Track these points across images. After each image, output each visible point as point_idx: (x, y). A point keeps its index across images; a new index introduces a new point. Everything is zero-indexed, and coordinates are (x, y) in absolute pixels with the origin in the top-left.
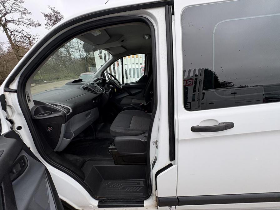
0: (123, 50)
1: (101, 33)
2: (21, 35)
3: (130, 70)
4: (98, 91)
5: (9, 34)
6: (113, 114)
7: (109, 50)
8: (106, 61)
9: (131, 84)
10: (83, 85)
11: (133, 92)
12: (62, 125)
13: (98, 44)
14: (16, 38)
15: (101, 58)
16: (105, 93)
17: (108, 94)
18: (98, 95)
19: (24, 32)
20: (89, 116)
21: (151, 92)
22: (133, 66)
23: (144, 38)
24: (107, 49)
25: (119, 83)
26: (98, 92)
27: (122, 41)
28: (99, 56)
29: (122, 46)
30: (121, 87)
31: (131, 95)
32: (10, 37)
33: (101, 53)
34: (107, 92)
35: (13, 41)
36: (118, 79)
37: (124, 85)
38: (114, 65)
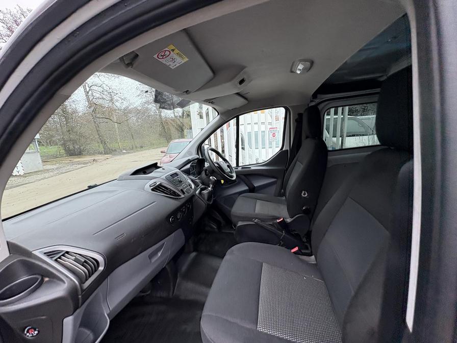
0: (240, 102)
1: (187, 60)
2: (100, 89)
3: (249, 134)
4: (185, 190)
5: (88, 89)
6: (215, 227)
7: (212, 103)
8: (208, 123)
9: (253, 168)
10: (152, 182)
11: (257, 183)
12: (65, 320)
13: (187, 92)
14: (94, 94)
15: (201, 117)
16: (200, 193)
17: (206, 197)
18: (183, 201)
19: (104, 86)
20: (159, 255)
21: (305, 194)
22: (256, 128)
23: (292, 72)
24: (207, 102)
25: (229, 166)
26: (184, 193)
27: (242, 82)
28: (198, 114)
29: (238, 94)
30: (232, 177)
31: (252, 190)
32: (88, 93)
33: (201, 108)
34: (205, 192)
35: (91, 98)
36: (228, 160)
37: (240, 169)
38: (222, 131)
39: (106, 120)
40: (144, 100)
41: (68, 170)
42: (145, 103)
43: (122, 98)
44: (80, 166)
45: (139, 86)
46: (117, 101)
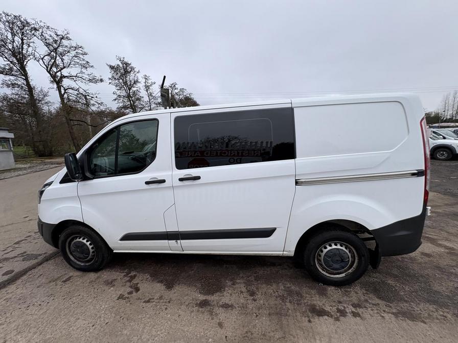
2: (76, 93)
5: (63, 91)
14: (70, 97)
19: (80, 90)
35: (66, 101)
39: (81, 123)
40: (121, 105)
41: (42, 169)
42: (123, 107)
43: (99, 102)
44: (54, 166)
45: (116, 90)
46: (94, 105)
